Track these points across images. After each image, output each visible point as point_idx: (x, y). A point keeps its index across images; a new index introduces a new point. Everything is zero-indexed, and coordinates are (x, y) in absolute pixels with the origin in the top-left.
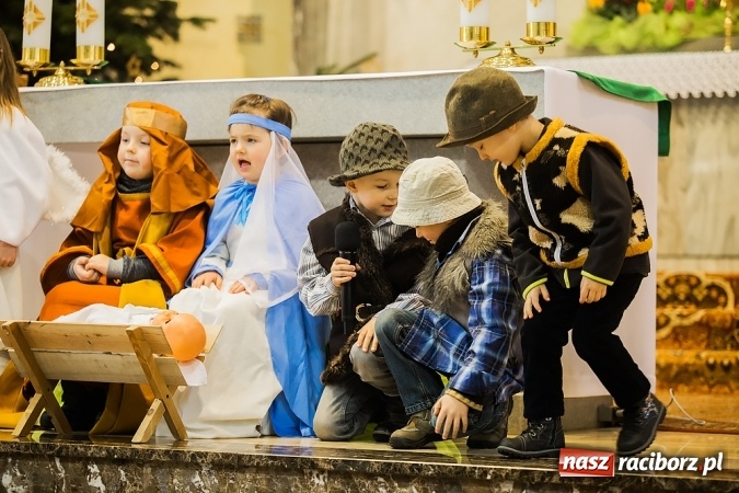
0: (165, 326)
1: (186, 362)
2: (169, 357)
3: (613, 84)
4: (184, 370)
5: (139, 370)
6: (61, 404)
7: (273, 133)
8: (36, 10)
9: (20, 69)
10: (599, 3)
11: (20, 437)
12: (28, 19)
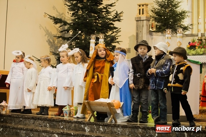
0: (113, 102)
1: (117, 109)
2: (114, 108)
3: (192, 61)
5: (109, 110)
7: (121, 54)
8: (92, 47)
9: (89, 57)
10: (189, 46)
11: (88, 121)
12: (91, 49)
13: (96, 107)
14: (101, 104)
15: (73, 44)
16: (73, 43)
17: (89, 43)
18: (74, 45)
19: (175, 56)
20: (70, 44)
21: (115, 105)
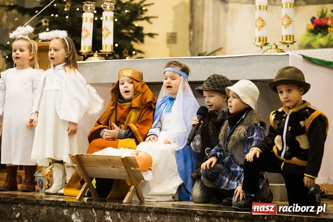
0: (136, 157)
1: (145, 171)
2: (138, 169)
3: (317, 60)
4: (144, 174)
5: (126, 174)
6: (95, 187)
7: (182, 76)
8: (86, 31)
9: (80, 54)
10: (312, 27)
11: (79, 200)
12: (83, 34)
13: (96, 168)
14: (108, 161)
15: (44, 24)
16: (43, 21)
17: (81, 20)
18: (46, 26)
19: (289, 91)
20: (36, 24)
21: (139, 163)
